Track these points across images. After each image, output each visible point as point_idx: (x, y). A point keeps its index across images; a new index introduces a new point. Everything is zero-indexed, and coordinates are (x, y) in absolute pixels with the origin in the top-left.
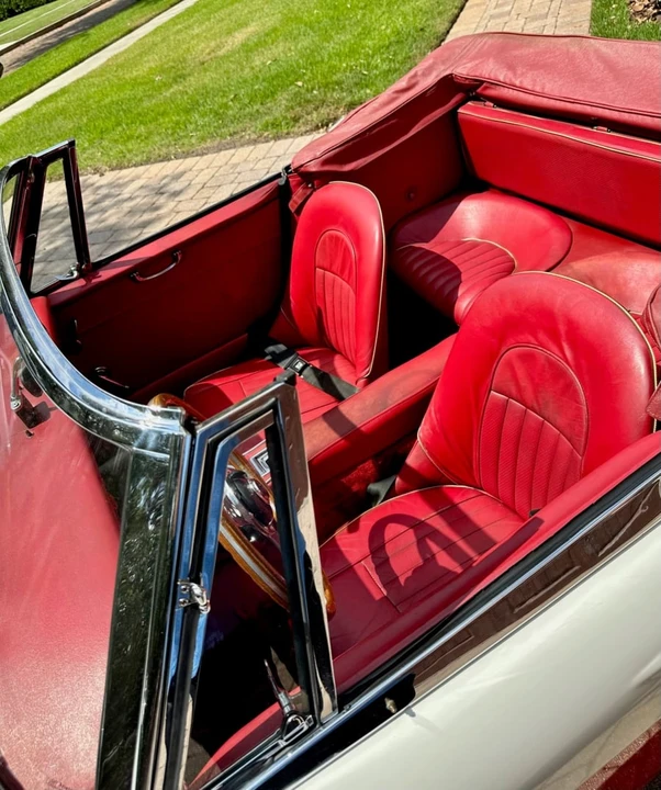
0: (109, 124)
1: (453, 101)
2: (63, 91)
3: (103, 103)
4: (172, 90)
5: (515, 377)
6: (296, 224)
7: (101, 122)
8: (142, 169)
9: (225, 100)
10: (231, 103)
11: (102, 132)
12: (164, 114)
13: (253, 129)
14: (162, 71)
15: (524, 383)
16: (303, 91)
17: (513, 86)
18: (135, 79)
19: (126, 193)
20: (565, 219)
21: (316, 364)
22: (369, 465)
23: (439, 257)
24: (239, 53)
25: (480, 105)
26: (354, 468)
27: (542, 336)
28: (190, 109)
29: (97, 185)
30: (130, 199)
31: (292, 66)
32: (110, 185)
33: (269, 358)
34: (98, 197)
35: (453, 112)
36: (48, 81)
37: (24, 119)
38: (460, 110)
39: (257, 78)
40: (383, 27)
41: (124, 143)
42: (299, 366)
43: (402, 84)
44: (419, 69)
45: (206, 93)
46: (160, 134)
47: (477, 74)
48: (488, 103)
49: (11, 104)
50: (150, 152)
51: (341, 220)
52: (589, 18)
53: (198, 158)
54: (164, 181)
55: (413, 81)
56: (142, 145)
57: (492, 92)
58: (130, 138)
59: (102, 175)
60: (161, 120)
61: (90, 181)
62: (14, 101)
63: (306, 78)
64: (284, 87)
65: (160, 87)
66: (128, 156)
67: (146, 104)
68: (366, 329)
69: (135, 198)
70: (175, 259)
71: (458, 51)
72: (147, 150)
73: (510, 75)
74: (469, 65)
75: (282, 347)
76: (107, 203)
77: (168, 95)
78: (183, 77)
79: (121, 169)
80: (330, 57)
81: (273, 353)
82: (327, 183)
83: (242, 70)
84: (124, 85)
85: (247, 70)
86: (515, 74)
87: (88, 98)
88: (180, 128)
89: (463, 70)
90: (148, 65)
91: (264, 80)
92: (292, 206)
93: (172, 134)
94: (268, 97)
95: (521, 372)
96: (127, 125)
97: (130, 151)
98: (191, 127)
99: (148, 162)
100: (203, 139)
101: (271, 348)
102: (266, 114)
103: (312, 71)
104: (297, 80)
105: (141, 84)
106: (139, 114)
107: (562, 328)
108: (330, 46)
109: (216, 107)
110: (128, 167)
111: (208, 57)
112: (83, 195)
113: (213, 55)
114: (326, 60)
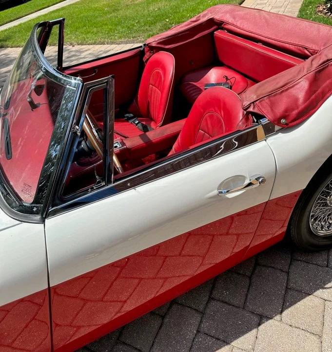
0: (81, 25)
1: (213, 28)
2: (63, 8)
3: (79, 16)
4: (111, 15)
5: (207, 124)
6: (145, 66)
7: (77, 24)
8: (91, 46)
9: (133, 22)
10: (136, 24)
11: (77, 28)
12: (106, 24)
13: (143, 36)
14: (109, 6)
15: (210, 126)
16: (168, 23)
17: (233, 25)
18: (96, 8)
19: (83, 55)
20: (247, 79)
21: (144, 123)
22: (153, 155)
23: (198, 88)
24: (144, 3)
25: (222, 31)
26: (148, 156)
27: (216, 108)
28: (118, 24)
29: (71, 50)
30: (84, 58)
31: (166, 12)
32: (77, 51)
33: (126, 118)
34: (70, 55)
35: (212, 33)
36: (57, 3)
37: (43, 18)
38: (215, 33)
39: (150, 15)
40: (209, 2)
41: (86, 34)
42: (137, 122)
43: (194, 19)
44: (201, 14)
45: (126, 18)
46: (102, 33)
47: (222, 19)
48: (225, 31)
49: (38, 11)
50: (96, 40)
51: (161, 65)
52: (298, 10)
53: (117, 45)
54: (100, 53)
55: (199, 18)
56: (94, 36)
57: (226, 26)
58: (89, 32)
59: (73, 46)
60: (104, 27)
61: (68, 48)
62: (40, 10)
63: (171, 18)
64: (160, 21)
65: (106, 13)
66: (86, 40)
67: (98, 19)
68: (162, 107)
69: (86, 58)
70: (95, 72)
71: (218, 9)
72: (95, 38)
73: (233, 20)
74: (220, 15)
75: (132, 115)
76: (73, 58)
77: (109, 17)
78: (118, 10)
79: (82, 45)
80: (183, 11)
81: (127, 117)
82: (158, 52)
83: (144, 11)
84: (91, 10)
85: (146, 11)
86: (235, 20)
87: (74, 13)
88: (112, 32)
89: (218, 17)
90: (103, 3)
91: (152, 17)
92: (144, 59)
93: (108, 34)
94: (153, 24)
95: (209, 122)
96: (89, 27)
97: (87, 38)
98: (116, 32)
99: (95, 43)
100: (120, 38)
101: (127, 115)
102: (150, 31)
103: (174, 16)
104: (167, 19)
105: (98, 10)
106: (95, 23)
107: (222, 105)
108: (185, 6)
109: (129, 25)
110: (86, 45)
111: (131, 3)
112: (64, 53)
113: (133, 2)
114: (181, 12)
